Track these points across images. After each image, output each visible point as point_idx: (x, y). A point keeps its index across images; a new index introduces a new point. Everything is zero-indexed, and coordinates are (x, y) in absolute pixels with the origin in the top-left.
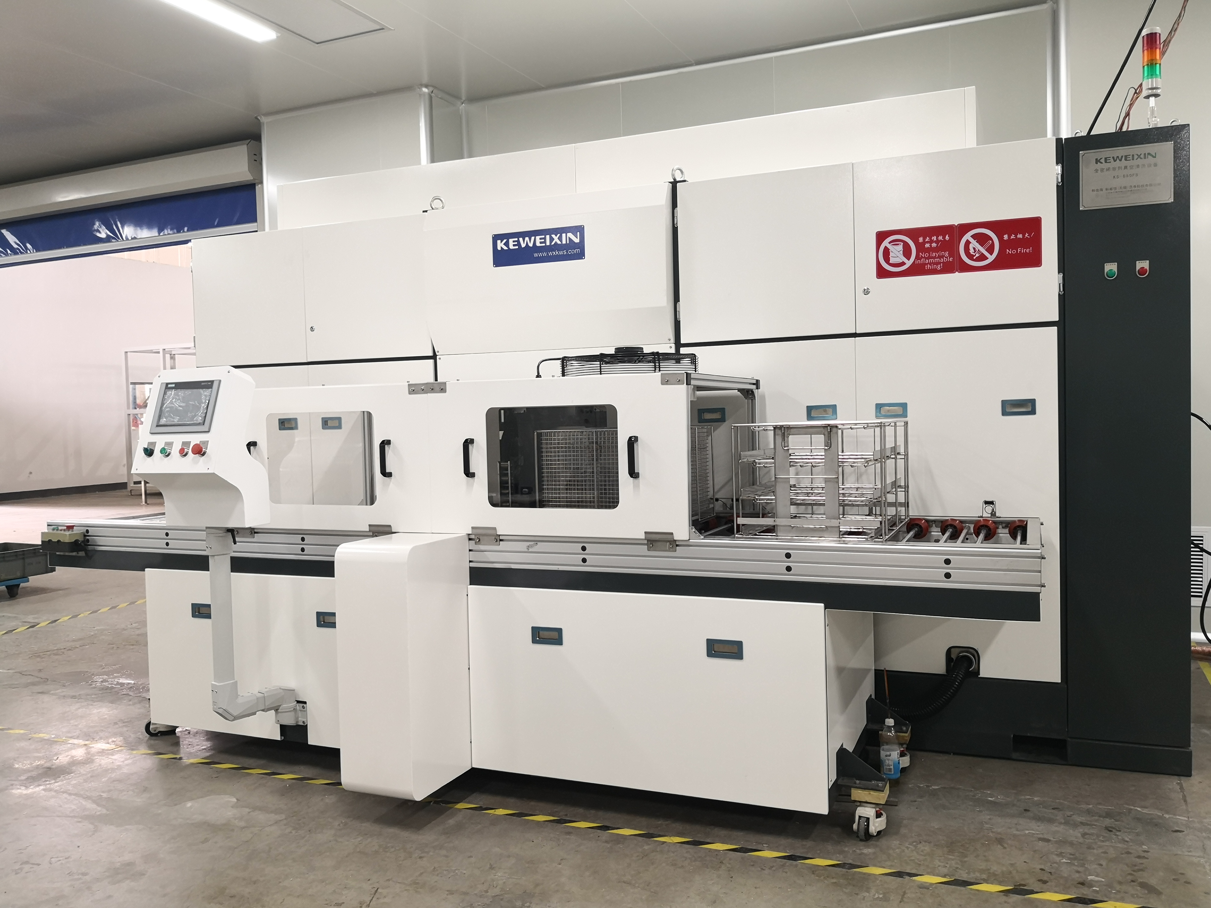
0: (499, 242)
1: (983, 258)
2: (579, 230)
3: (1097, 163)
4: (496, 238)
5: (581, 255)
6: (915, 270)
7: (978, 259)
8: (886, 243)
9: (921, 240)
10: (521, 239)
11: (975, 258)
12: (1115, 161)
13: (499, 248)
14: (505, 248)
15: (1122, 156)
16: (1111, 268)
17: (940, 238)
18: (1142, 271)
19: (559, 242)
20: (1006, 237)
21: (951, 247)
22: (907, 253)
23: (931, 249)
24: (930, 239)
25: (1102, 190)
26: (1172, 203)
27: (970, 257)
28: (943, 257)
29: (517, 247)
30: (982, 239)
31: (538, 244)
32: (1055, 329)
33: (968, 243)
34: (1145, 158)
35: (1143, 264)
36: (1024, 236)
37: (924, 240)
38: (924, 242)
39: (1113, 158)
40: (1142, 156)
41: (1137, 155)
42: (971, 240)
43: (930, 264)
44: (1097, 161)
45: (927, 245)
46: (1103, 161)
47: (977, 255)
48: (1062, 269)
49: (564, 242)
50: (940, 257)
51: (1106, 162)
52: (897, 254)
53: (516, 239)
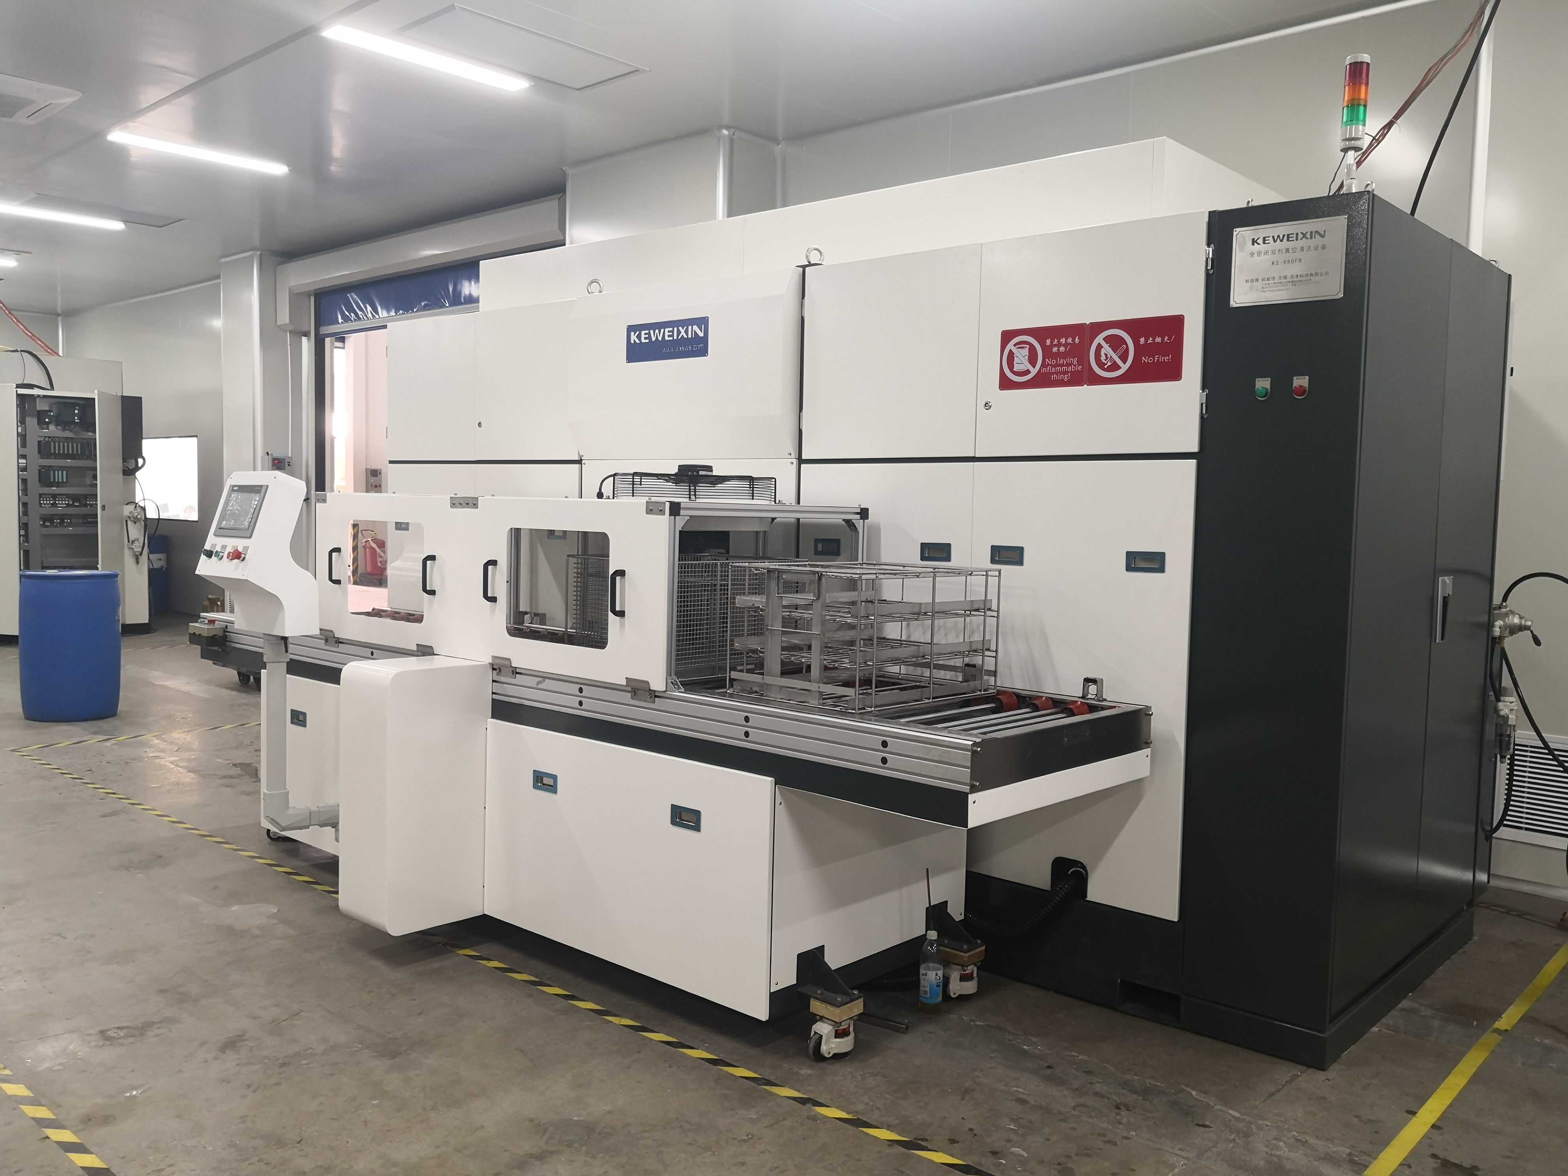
0: (632, 333)
1: (1115, 367)
2: (703, 322)
3: (1253, 244)
4: (631, 329)
5: (703, 352)
6: (1041, 381)
7: (1110, 370)
8: (1010, 346)
9: (1048, 342)
10: (652, 331)
11: (1106, 367)
12: (1275, 241)
13: (632, 342)
14: (638, 341)
15: (1284, 236)
16: (1263, 384)
17: (1070, 340)
18: (1301, 391)
19: (685, 336)
20: (1142, 340)
21: (1080, 352)
22: (1032, 360)
23: (1059, 355)
24: (1059, 341)
25: (1257, 280)
26: (1342, 298)
27: (1101, 365)
28: (1070, 364)
29: (648, 341)
30: (1115, 343)
31: (667, 338)
32: (1194, 462)
33: (1099, 347)
34: (1311, 238)
35: (1301, 381)
36: (1163, 340)
37: (1052, 342)
38: (1052, 346)
39: (1273, 237)
40: (1308, 235)
41: (1302, 233)
42: (1103, 343)
43: (1057, 373)
44: (1254, 242)
45: (1055, 350)
46: (1260, 241)
47: (1109, 364)
48: (1205, 384)
49: (690, 336)
50: (1068, 365)
51: (1264, 243)
52: (1021, 361)
53: (648, 332)
